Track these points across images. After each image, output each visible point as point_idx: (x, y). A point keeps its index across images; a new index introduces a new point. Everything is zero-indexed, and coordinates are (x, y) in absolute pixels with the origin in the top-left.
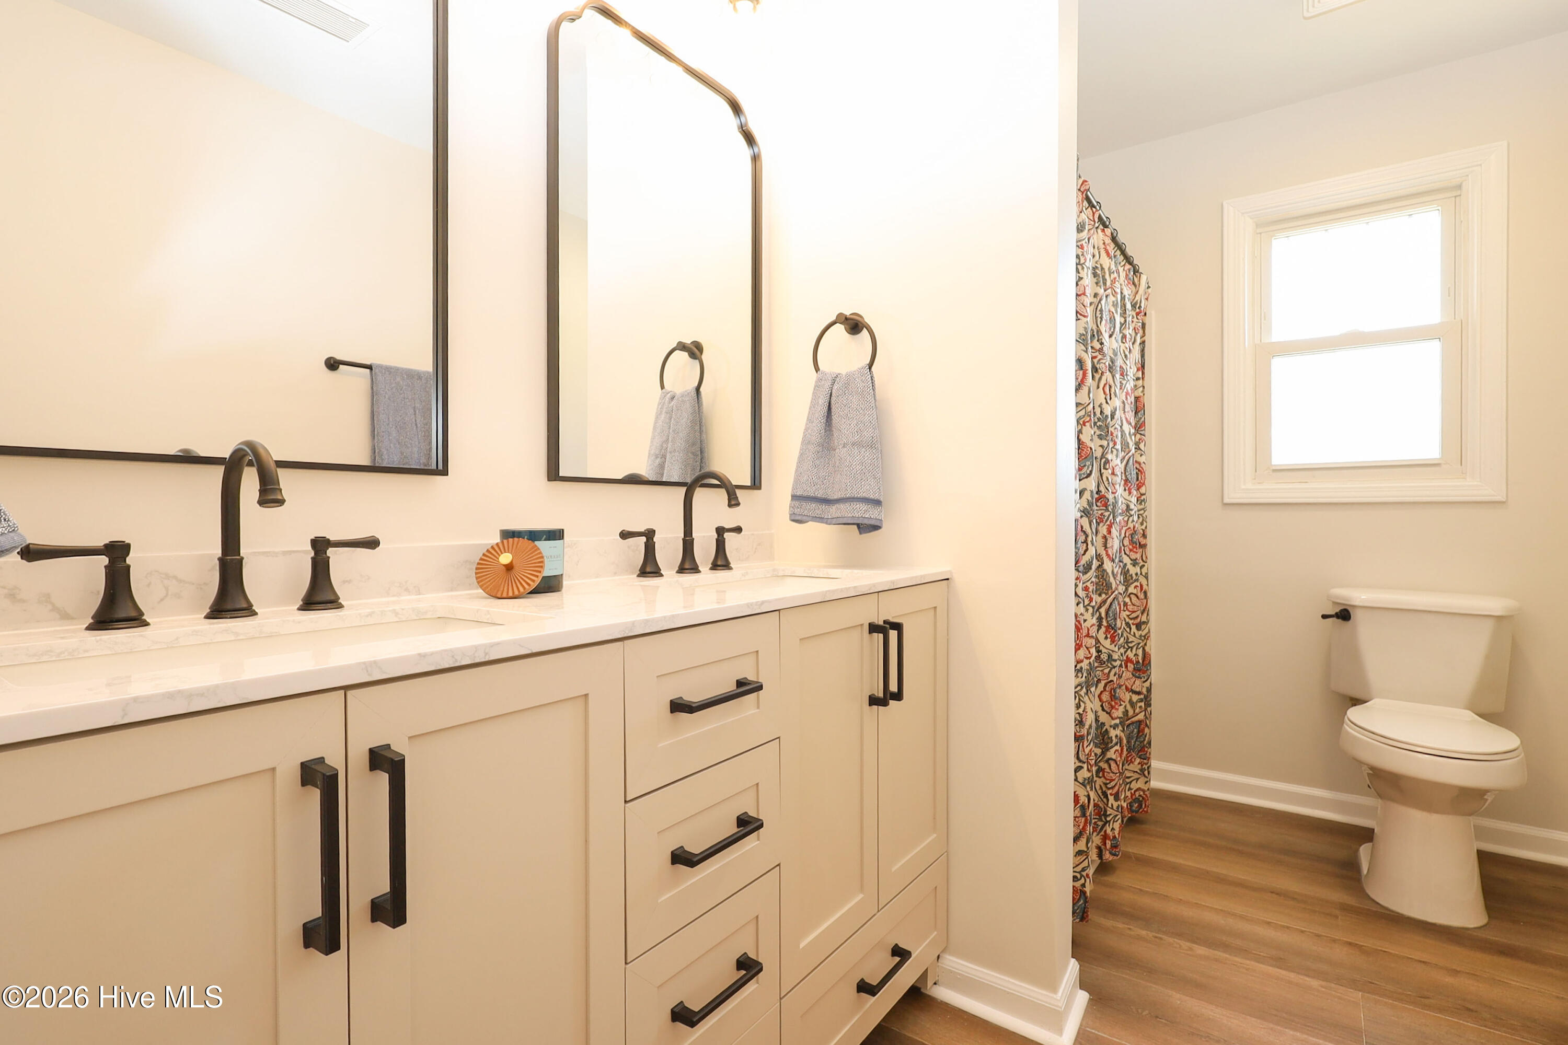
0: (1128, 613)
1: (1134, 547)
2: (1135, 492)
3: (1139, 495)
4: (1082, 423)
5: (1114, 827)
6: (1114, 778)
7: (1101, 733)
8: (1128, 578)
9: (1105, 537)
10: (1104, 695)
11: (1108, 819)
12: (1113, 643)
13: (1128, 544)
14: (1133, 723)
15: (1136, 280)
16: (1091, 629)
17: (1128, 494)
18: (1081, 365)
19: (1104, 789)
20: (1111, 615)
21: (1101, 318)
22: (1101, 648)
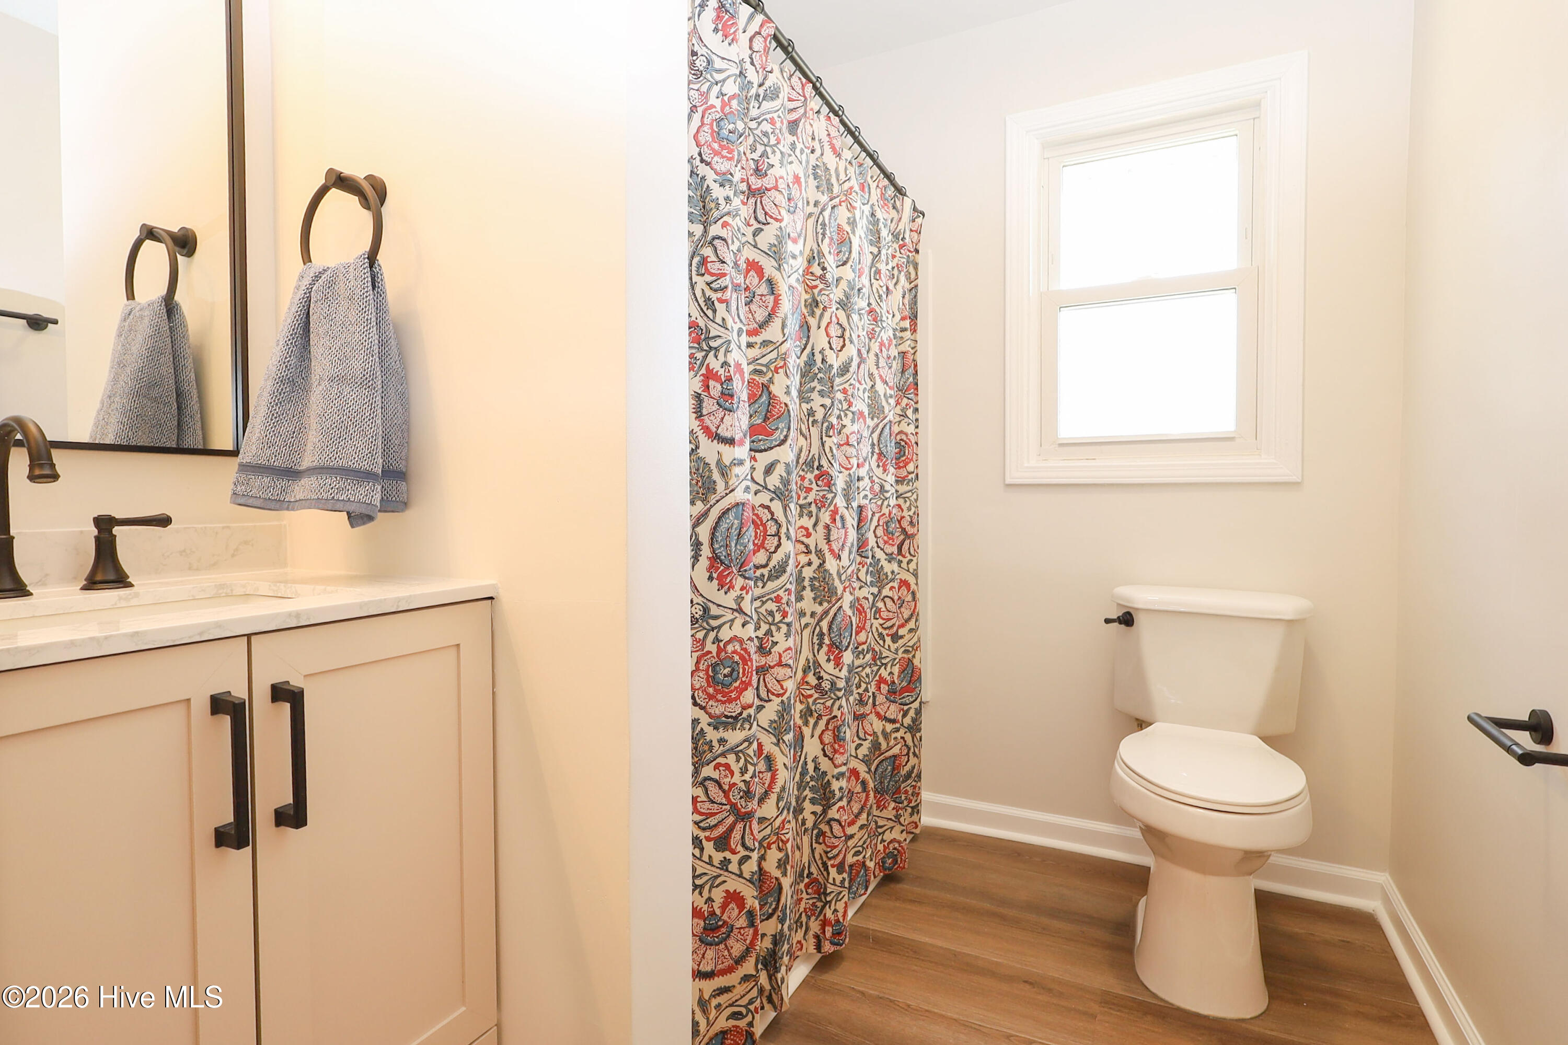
0: (881, 621)
1: (890, 539)
2: (892, 470)
3: (906, 474)
4: (773, 369)
5: (837, 908)
6: (836, 844)
7: (822, 784)
8: (881, 578)
9: (827, 527)
10: (826, 736)
11: (828, 899)
12: (838, 666)
13: (883, 534)
14: (886, 759)
15: (898, 203)
16: (784, 655)
17: (882, 472)
18: (772, 288)
19: (825, 859)
20: (835, 630)
21: (824, 235)
22: (823, 674)
